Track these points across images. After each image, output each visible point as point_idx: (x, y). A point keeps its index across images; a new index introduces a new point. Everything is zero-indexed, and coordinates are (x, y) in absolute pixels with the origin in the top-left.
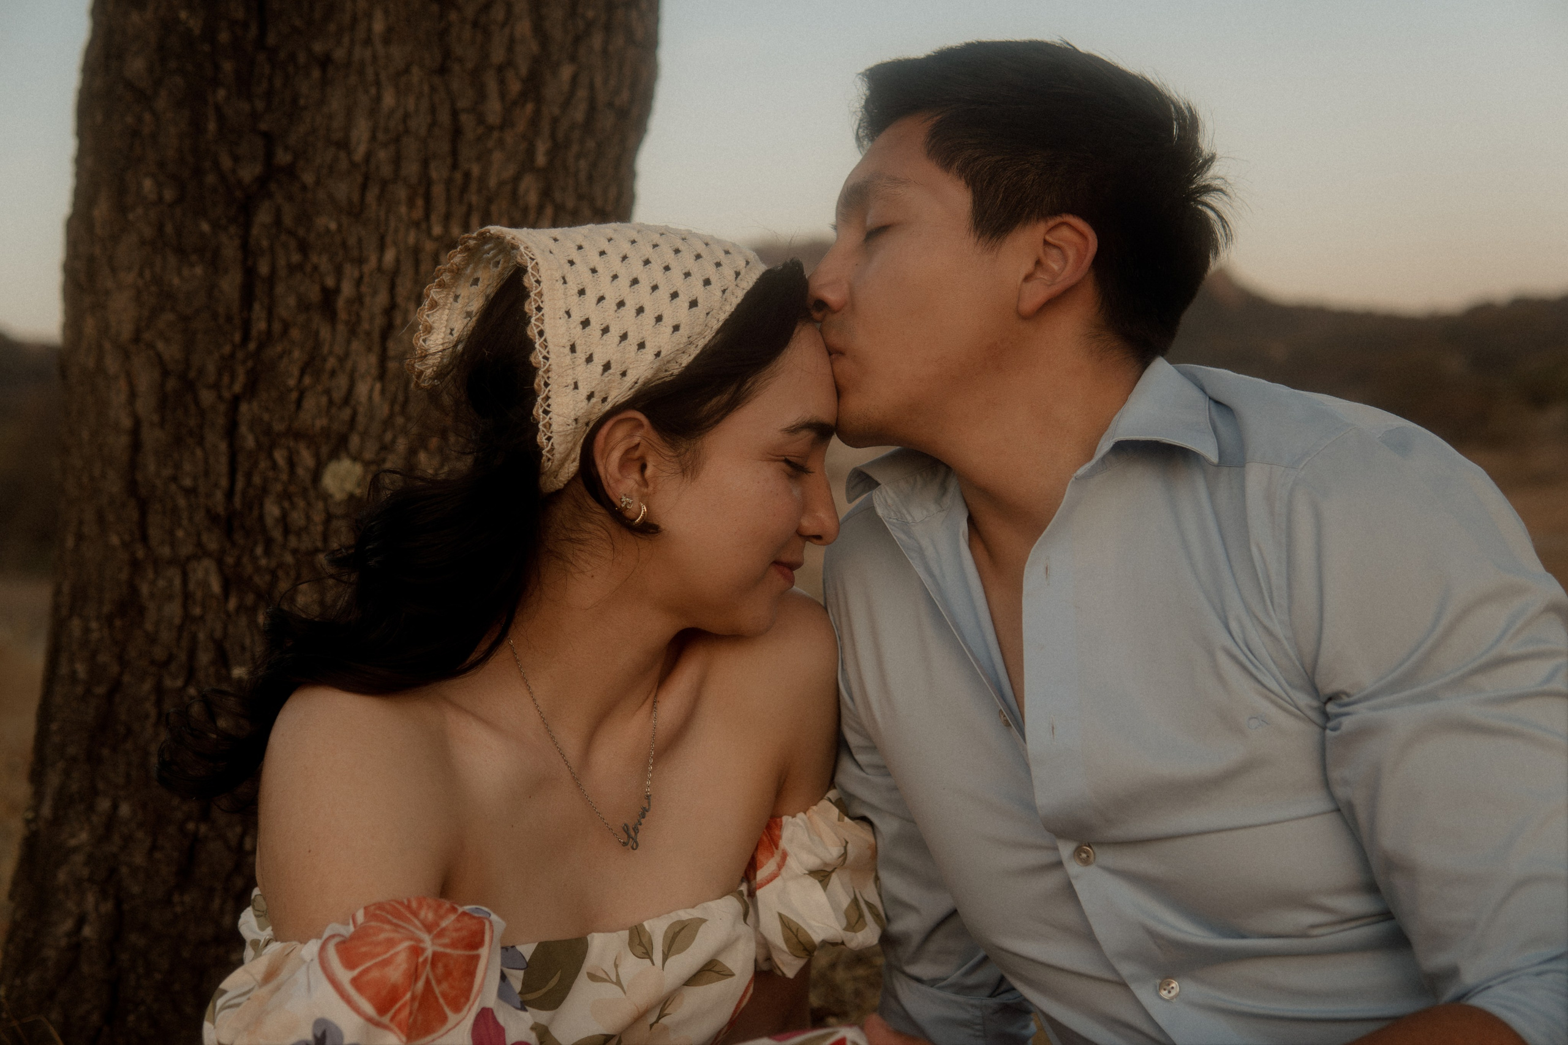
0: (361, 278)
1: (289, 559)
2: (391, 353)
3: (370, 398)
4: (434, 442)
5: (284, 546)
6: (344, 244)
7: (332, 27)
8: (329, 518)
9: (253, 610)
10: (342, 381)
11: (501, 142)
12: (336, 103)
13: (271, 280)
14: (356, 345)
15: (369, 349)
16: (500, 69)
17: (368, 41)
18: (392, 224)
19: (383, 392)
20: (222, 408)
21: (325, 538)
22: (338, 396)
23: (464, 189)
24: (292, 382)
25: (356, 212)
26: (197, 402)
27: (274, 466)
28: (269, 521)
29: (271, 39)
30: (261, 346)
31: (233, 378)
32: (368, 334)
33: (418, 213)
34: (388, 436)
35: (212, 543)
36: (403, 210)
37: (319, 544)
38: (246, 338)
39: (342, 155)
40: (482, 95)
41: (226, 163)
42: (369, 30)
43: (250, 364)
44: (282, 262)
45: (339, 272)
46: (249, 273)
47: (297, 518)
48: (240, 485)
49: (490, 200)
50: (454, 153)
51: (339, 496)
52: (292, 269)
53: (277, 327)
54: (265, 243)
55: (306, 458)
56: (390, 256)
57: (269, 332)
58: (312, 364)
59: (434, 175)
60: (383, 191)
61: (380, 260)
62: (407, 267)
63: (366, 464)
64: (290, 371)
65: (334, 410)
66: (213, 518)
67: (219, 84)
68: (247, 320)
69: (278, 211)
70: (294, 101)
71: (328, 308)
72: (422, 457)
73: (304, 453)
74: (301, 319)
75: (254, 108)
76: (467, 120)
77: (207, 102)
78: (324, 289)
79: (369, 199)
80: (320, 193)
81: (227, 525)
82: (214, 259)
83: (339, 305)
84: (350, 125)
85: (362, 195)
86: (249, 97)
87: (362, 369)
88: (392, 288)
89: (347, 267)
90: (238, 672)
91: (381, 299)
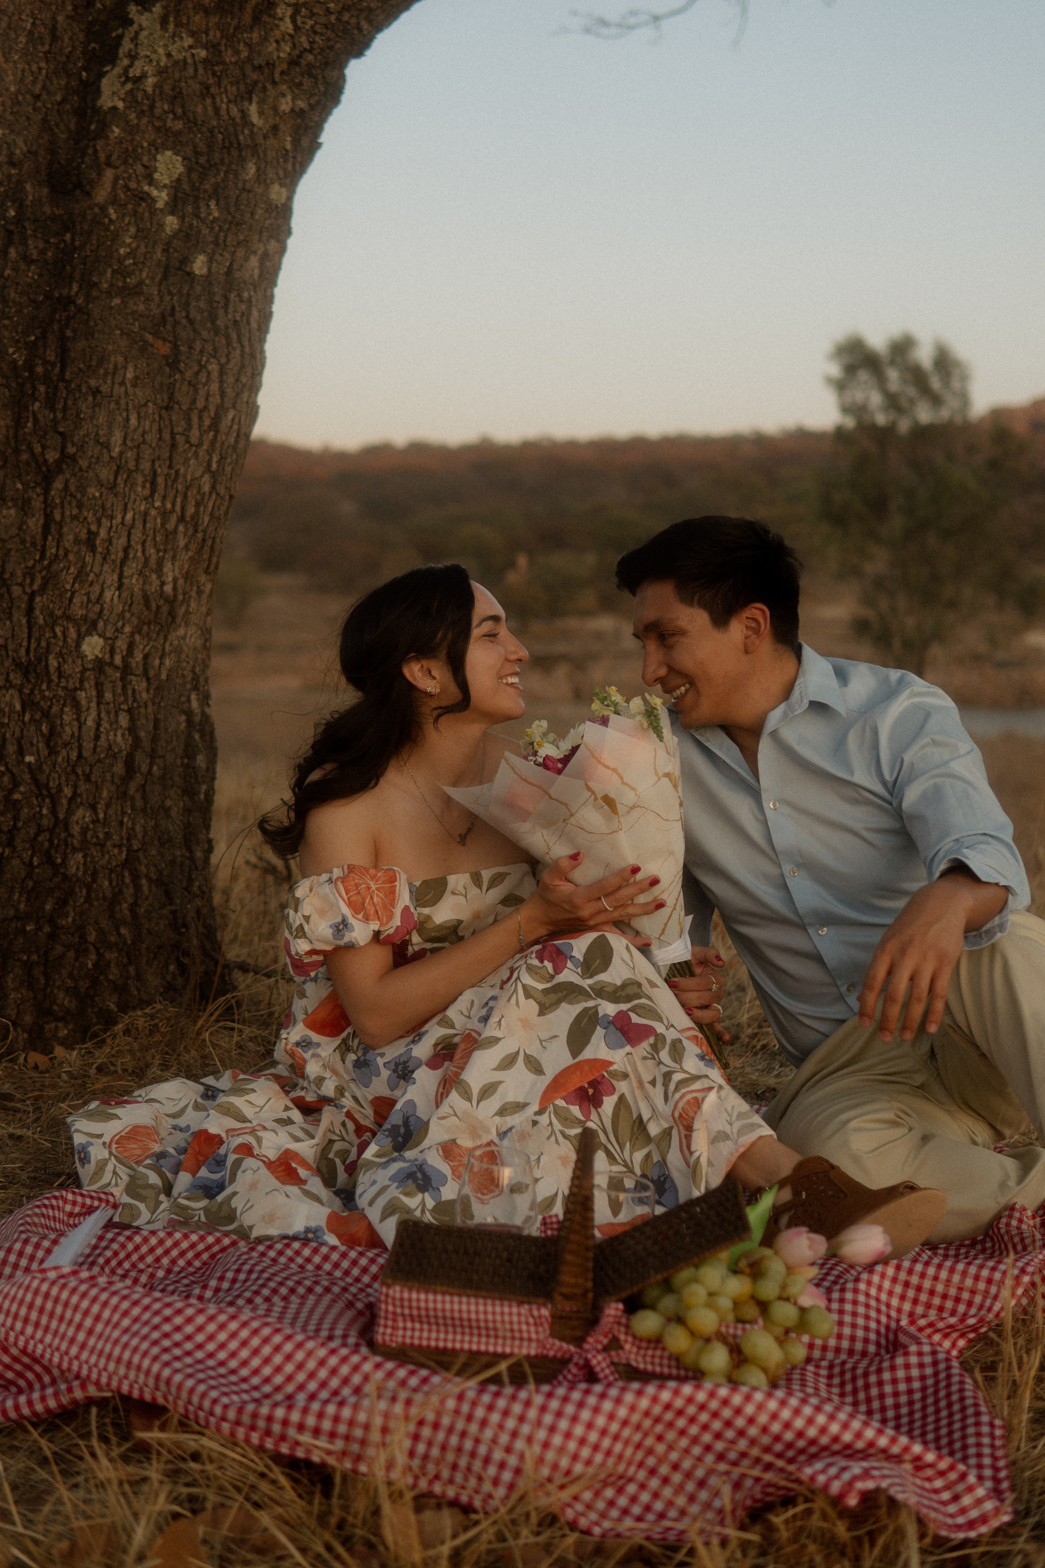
0: (111, 527)
1: (60, 692)
2: (126, 574)
3: (112, 599)
4: (145, 628)
5: (58, 685)
6: (103, 507)
7: (102, 371)
8: (84, 670)
9: (38, 723)
10: (97, 589)
11: (196, 454)
12: (102, 418)
13: (60, 525)
14: (106, 568)
15: (113, 571)
16: (201, 412)
17: (122, 383)
18: (133, 497)
19: (119, 596)
20: (26, 598)
21: (81, 682)
22: (93, 597)
23: (175, 480)
24: (68, 587)
25: (113, 487)
26: (10, 595)
27: (55, 636)
28: (52, 669)
29: (68, 376)
30: (50, 565)
31: (33, 579)
32: (114, 562)
33: (147, 492)
34: (120, 624)
35: (16, 679)
36: (139, 489)
37: (78, 685)
38: (42, 557)
39: (105, 451)
40: (189, 427)
41: (38, 449)
42: (124, 377)
43: (44, 573)
44: (67, 513)
45: (99, 524)
46: (48, 517)
47: (67, 668)
48: (33, 646)
49: (187, 488)
50: (171, 458)
51: (90, 657)
52: (75, 518)
53: (61, 552)
54: (58, 501)
55: (72, 633)
56: (129, 516)
57: (57, 555)
58: (80, 576)
59: (159, 471)
60: (128, 477)
61: (123, 518)
62: (139, 524)
63: (106, 639)
64: (68, 579)
65: (90, 605)
66: (18, 664)
67: (36, 400)
68: (44, 546)
69: (67, 482)
70: (78, 415)
71: (90, 541)
72: (137, 637)
73: (72, 630)
74: (76, 549)
75: (55, 417)
76: (180, 439)
77: (27, 409)
78: (89, 532)
79: (119, 480)
80: (91, 473)
81: (25, 669)
82: (24, 506)
83: (98, 542)
84: (110, 433)
85: (116, 478)
86: (53, 409)
87: (109, 582)
88: (129, 535)
89: (104, 520)
90: (29, 759)
91: (123, 541)
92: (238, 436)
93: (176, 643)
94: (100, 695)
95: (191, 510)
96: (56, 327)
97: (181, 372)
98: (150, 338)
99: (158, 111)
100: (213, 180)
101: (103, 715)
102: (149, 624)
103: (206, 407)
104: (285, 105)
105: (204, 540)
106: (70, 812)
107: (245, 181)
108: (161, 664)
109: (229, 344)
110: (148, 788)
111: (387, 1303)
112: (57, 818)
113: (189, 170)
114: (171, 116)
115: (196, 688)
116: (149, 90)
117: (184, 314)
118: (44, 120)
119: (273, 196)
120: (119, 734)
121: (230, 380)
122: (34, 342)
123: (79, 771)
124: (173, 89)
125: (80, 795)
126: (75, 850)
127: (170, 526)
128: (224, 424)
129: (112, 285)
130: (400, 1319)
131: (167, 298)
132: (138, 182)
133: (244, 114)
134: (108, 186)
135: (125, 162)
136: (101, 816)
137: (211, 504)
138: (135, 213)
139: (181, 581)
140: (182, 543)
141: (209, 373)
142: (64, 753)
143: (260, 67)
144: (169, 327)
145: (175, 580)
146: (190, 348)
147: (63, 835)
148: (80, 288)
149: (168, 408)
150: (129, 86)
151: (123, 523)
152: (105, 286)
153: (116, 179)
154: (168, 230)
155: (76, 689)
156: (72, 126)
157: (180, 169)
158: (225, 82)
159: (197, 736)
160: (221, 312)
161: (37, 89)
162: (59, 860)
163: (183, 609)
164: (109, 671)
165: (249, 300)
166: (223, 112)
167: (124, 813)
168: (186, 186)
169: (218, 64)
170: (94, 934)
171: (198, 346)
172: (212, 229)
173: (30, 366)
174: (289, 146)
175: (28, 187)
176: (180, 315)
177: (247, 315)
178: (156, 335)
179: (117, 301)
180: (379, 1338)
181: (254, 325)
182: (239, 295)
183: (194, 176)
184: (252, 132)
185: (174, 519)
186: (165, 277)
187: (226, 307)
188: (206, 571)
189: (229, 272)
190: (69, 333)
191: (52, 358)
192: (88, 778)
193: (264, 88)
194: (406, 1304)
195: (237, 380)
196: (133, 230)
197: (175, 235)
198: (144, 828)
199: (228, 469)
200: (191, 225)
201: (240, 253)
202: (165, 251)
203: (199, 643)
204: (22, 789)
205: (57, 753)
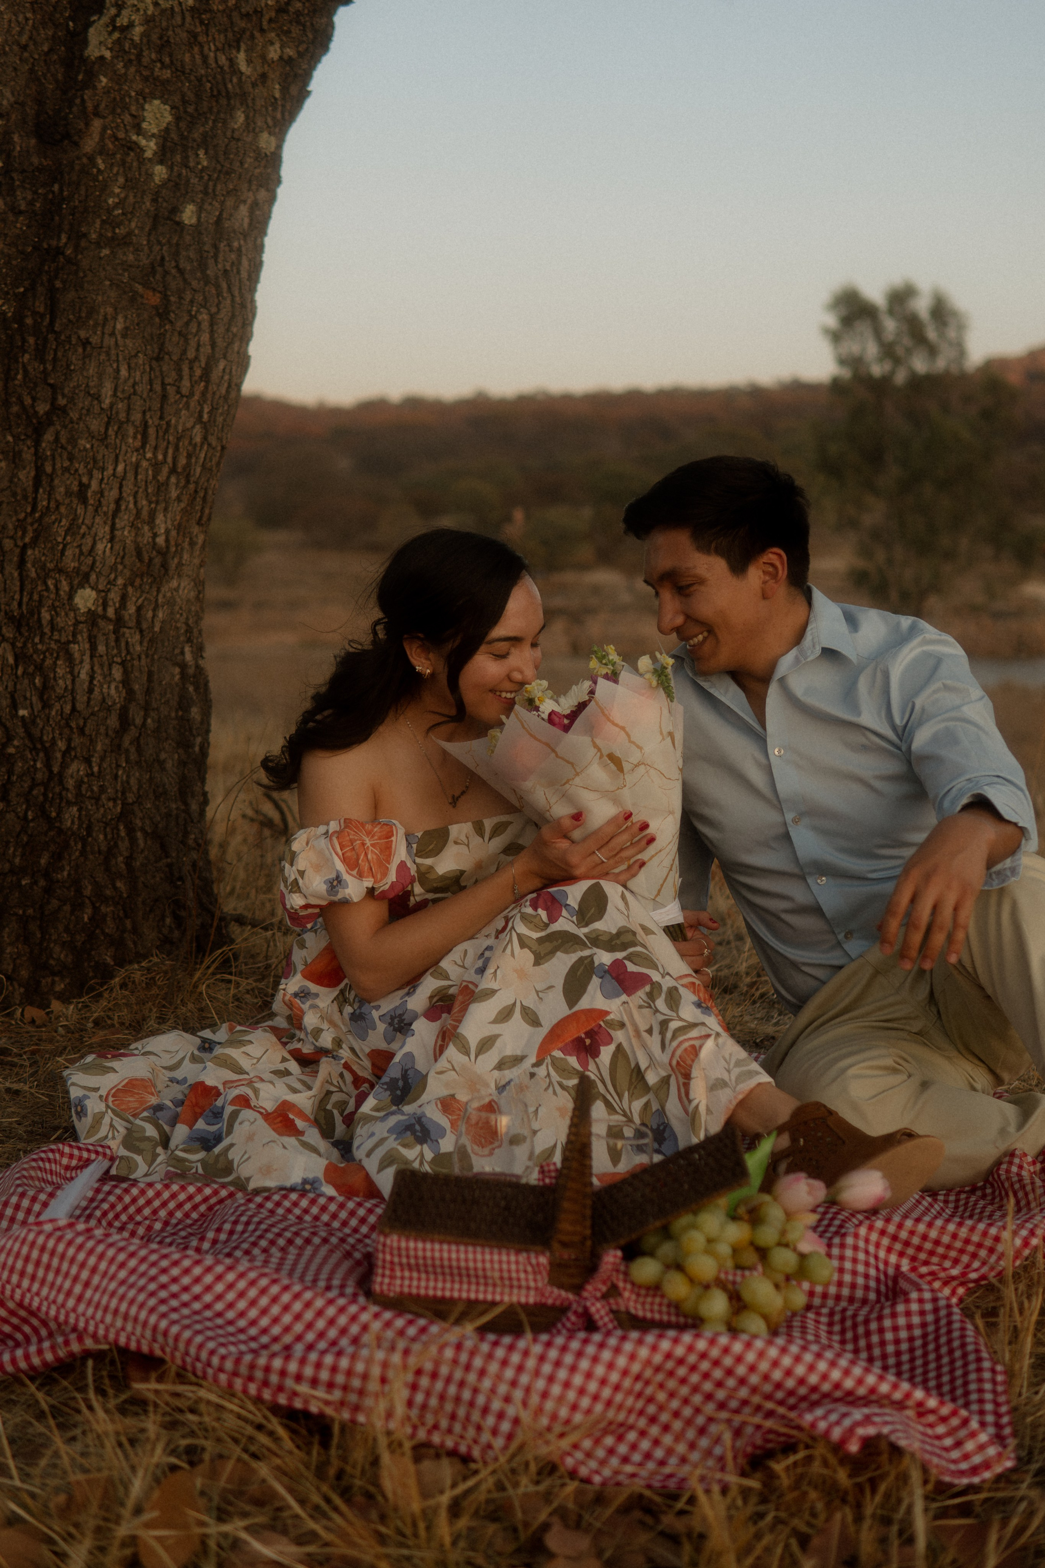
0: (102, 479)
1: (53, 646)
2: (118, 526)
3: (104, 552)
4: (138, 580)
5: (50, 638)
6: (94, 459)
7: (91, 322)
8: (77, 623)
9: (32, 676)
10: (89, 541)
11: (187, 406)
12: (92, 369)
13: (51, 477)
14: (98, 520)
15: (105, 523)
16: (192, 362)
17: (112, 334)
18: (124, 448)
19: (112, 548)
20: (17, 551)
21: (74, 634)
22: (85, 549)
23: (166, 431)
24: (60, 539)
25: (103, 439)
27: (47, 589)
28: (45, 623)
29: (57, 327)
30: (41, 517)
31: (24, 532)
32: (105, 514)
33: (138, 444)
34: (112, 576)
35: (8, 632)
36: (131, 440)
37: (71, 638)
38: (34, 509)
39: (96, 402)
40: (180, 377)
41: (28, 401)
42: (114, 327)
43: (36, 526)
44: (58, 466)
45: (91, 476)
46: (39, 470)
47: (60, 621)
48: (25, 599)
49: (179, 439)
51: (83, 610)
52: (66, 470)
53: (53, 505)
54: (48, 453)
55: (65, 586)
56: (120, 468)
57: (48, 508)
58: (72, 528)
59: (150, 422)
60: (119, 428)
61: (115, 470)
62: (130, 476)
63: (99, 592)
64: (59, 531)
65: (82, 558)
67: (25, 351)
68: (35, 499)
69: (57, 434)
70: (68, 366)
71: (82, 496)
72: (130, 589)
73: (64, 583)
74: (67, 501)
75: (45, 368)
76: (171, 390)
77: (17, 362)
78: (81, 484)
79: (111, 432)
80: (81, 425)
81: (18, 623)
82: (15, 459)
83: (89, 494)
84: (100, 385)
85: (107, 429)
86: (43, 361)
87: (100, 535)
88: (121, 487)
89: (95, 472)
90: (22, 712)
91: (114, 493)
92: (229, 386)
93: (169, 594)
94: (93, 648)
95: (182, 461)
96: (45, 278)
97: (171, 322)
98: (139, 288)
99: (145, 61)
100: (201, 129)
101: (96, 668)
102: (142, 576)
103: (196, 358)
104: (274, 53)
105: (196, 491)
106: (64, 766)
107: (233, 131)
108: (154, 617)
109: (219, 294)
110: (142, 742)
111: (384, 1252)
112: (51, 772)
113: (178, 119)
114: (159, 65)
115: (189, 640)
116: (137, 39)
117: (173, 264)
118: (32, 71)
119: (262, 144)
120: (113, 687)
121: (220, 329)
122: (23, 294)
123: (73, 725)
124: (161, 38)
125: (75, 749)
126: (69, 803)
127: (162, 478)
128: (215, 375)
129: (101, 235)
130: (397, 1268)
131: (156, 248)
132: (127, 131)
133: (232, 61)
134: (96, 137)
135: (113, 112)
136: (96, 769)
137: (202, 455)
138: (123, 162)
139: (174, 533)
140: (174, 494)
141: (199, 324)
142: (57, 706)
143: (247, 15)
144: (158, 277)
145: (167, 532)
146: (181, 298)
147: (57, 790)
148: (69, 238)
149: (158, 359)
150: (116, 35)
151: (114, 475)
152: (94, 236)
153: (104, 129)
154: (157, 179)
155: (69, 642)
156: (60, 76)
157: (169, 118)
158: (213, 30)
159: (191, 689)
160: (211, 262)
161: (24, 39)
162: (54, 814)
163: (176, 560)
164: (102, 623)
165: (239, 250)
166: (211, 61)
167: (118, 766)
168: (174, 136)
169: (205, 11)
170: (90, 887)
171: (188, 296)
172: (201, 178)
173: (19, 318)
174: (277, 95)
175: (16, 138)
176: (170, 265)
177: (237, 264)
178: (146, 285)
179: (106, 252)
180: (377, 1288)
181: (244, 275)
182: (229, 245)
183: (183, 125)
184: (240, 79)
185: (165, 470)
186: (154, 227)
187: (216, 257)
188: (199, 523)
189: (219, 221)
190: (58, 284)
191: (41, 310)
192: (81, 731)
193: (252, 37)
194: (404, 1253)
195: (228, 330)
196: (121, 180)
197: (164, 184)
198: (139, 781)
199: (220, 419)
200: (180, 175)
201: (230, 202)
202: (154, 201)
203: (193, 594)
204: (16, 743)
205: (50, 707)
